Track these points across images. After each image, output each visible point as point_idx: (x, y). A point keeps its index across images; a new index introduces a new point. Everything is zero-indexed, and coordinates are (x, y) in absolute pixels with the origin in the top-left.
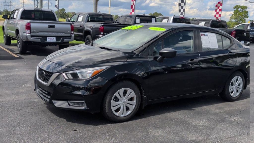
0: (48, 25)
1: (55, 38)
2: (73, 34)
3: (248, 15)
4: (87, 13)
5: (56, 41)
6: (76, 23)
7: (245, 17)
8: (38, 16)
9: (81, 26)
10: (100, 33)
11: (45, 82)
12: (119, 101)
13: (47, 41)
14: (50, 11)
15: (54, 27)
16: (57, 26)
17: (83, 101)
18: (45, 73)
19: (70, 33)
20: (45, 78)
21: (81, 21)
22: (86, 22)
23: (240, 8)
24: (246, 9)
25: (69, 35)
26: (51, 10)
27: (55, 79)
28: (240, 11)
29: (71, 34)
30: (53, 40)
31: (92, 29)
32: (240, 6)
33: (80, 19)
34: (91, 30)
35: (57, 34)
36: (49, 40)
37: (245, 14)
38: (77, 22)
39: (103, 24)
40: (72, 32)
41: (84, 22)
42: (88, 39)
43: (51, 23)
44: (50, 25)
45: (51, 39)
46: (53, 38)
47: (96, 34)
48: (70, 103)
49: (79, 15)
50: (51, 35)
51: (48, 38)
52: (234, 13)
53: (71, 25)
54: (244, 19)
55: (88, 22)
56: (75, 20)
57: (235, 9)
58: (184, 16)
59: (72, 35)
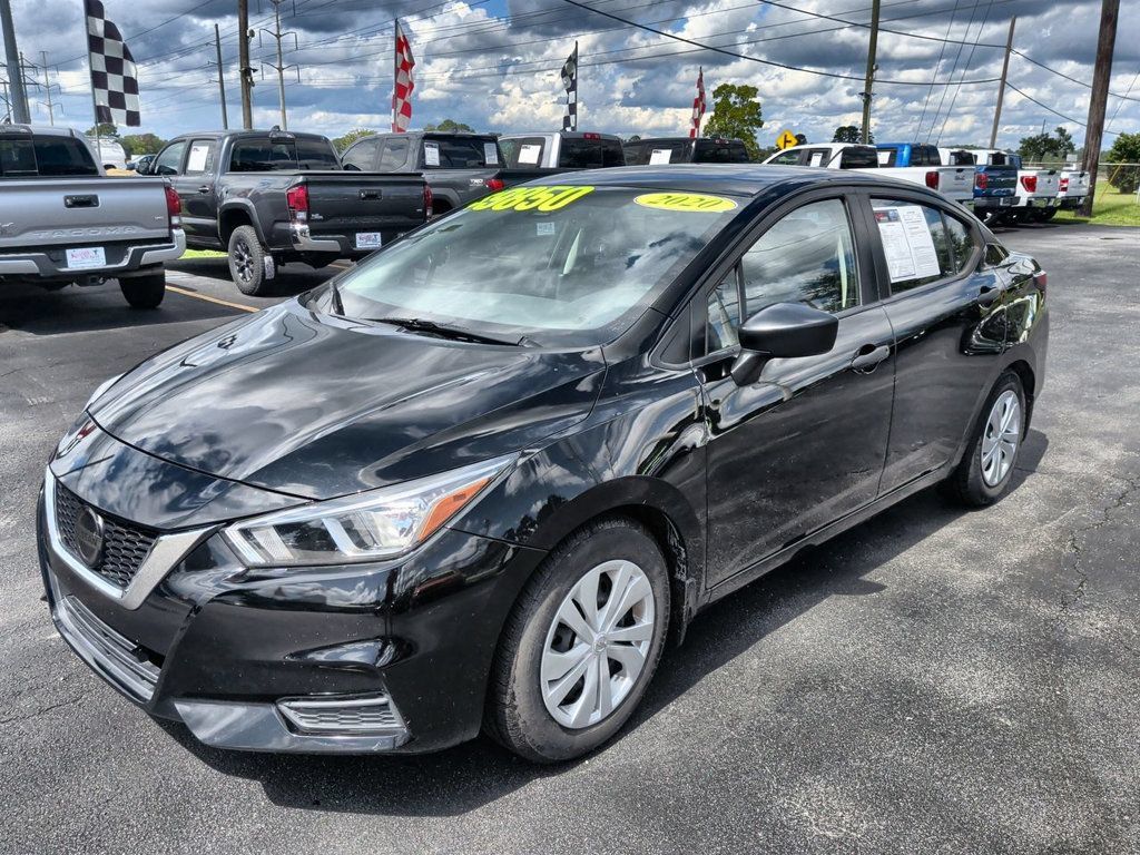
0: (67, 198)
1: (101, 250)
2: (177, 227)
3: (762, 118)
4: (225, 137)
5: (108, 263)
6: (181, 178)
7: (751, 124)
8: (16, 159)
9: (204, 191)
10: (294, 216)
11: (113, 581)
12: (577, 640)
13: (67, 267)
14: (67, 134)
15: (89, 202)
16: (104, 197)
17: (381, 695)
18: (100, 521)
19: (167, 225)
20: (103, 553)
21: (203, 169)
22: (223, 174)
23: (733, 95)
24: (755, 97)
25: (163, 233)
26: (71, 131)
27: (175, 569)
28: (735, 103)
29: (171, 226)
30: (94, 260)
31: (256, 198)
32: (733, 86)
33: (199, 158)
34: (250, 204)
35: (108, 233)
36: (78, 261)
37: (753, 114)
38: (184, 171)
39: (300, 179)
40: (175, 220)
41: (215, 171)
42: (240, 241)
43: (78, 185)
44: (76, 197)
45: (85, 254)
46: (94, 249)
47: (276, 221)
48: (291, 715)
49: (190, 143)
50: (82, 241)
51: (69, 252)
52: (716, 114)
53: (167, 188)
54: (748, 130)
55: (232, 170)
56: (175, 168)
57: (719, 100)
58: (573, 129)
59: (174, 231)
